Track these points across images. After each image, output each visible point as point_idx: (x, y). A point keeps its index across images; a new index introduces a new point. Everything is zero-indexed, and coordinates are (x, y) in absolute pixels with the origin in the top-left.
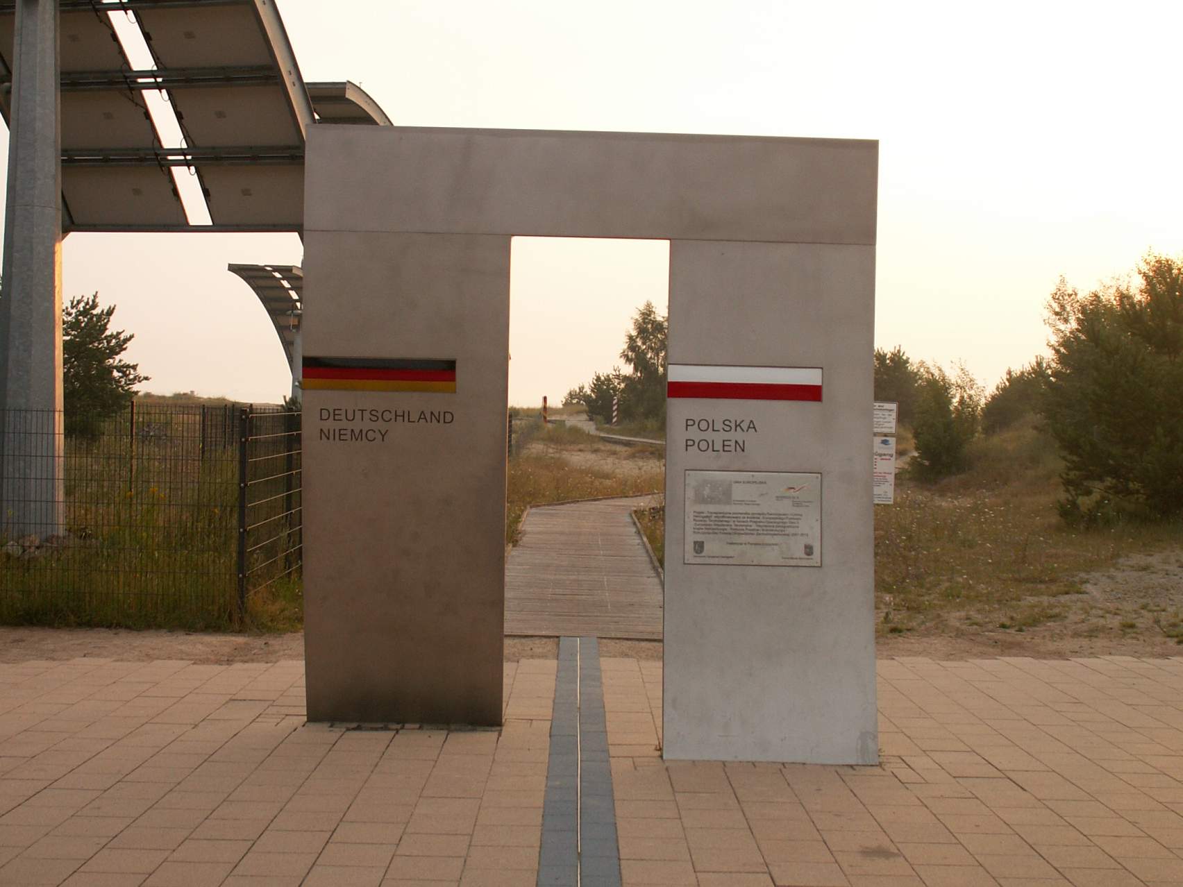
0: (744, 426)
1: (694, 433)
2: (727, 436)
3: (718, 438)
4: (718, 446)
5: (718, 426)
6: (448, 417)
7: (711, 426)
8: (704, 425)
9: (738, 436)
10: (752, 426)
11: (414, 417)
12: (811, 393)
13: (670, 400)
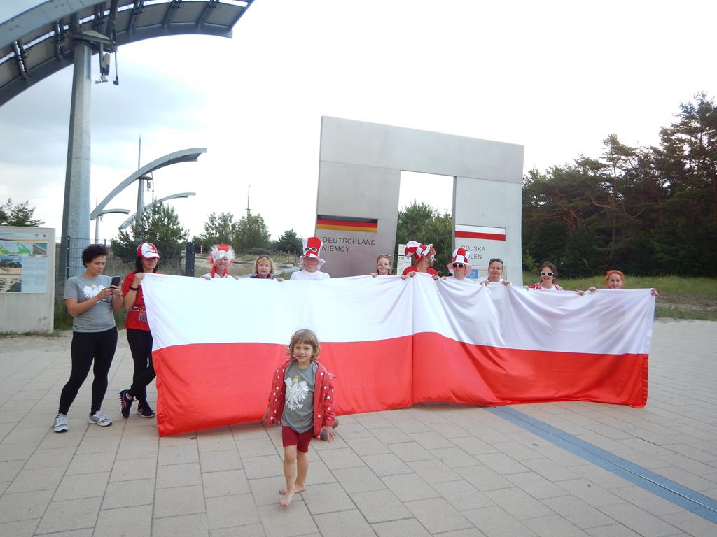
0: (481, 249)
3: (474, 253)
4: (473, 256)
5: (473, 248)
6: (373, 242)
7: (470, 248)
9: (478, 252)
10: (484, 249)
11: (360, 242)
12: (501, 237)
13: (456, 238)
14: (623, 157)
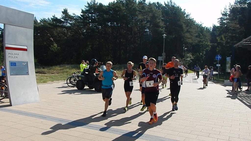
0: (17, 54)
1: (10, 55)
2: (15, 56)
3: (13, 56)
4: (14, 57)
5: (13, 54)
7: (12, 54)
8: (11, 54)
9: (16, 56)
10: (18, 54)
12: (26, 50)
13: (6, 50)
14: (70, 19)
